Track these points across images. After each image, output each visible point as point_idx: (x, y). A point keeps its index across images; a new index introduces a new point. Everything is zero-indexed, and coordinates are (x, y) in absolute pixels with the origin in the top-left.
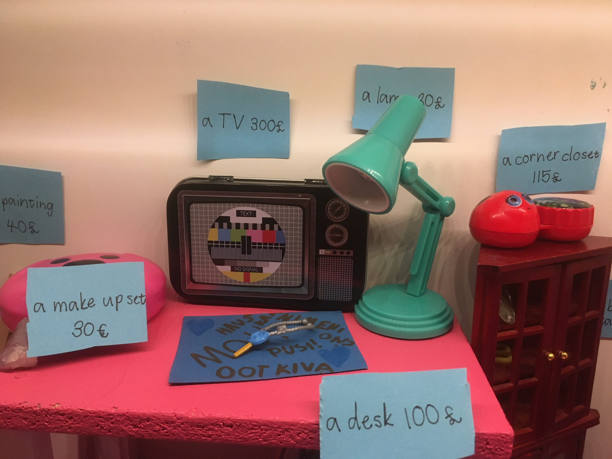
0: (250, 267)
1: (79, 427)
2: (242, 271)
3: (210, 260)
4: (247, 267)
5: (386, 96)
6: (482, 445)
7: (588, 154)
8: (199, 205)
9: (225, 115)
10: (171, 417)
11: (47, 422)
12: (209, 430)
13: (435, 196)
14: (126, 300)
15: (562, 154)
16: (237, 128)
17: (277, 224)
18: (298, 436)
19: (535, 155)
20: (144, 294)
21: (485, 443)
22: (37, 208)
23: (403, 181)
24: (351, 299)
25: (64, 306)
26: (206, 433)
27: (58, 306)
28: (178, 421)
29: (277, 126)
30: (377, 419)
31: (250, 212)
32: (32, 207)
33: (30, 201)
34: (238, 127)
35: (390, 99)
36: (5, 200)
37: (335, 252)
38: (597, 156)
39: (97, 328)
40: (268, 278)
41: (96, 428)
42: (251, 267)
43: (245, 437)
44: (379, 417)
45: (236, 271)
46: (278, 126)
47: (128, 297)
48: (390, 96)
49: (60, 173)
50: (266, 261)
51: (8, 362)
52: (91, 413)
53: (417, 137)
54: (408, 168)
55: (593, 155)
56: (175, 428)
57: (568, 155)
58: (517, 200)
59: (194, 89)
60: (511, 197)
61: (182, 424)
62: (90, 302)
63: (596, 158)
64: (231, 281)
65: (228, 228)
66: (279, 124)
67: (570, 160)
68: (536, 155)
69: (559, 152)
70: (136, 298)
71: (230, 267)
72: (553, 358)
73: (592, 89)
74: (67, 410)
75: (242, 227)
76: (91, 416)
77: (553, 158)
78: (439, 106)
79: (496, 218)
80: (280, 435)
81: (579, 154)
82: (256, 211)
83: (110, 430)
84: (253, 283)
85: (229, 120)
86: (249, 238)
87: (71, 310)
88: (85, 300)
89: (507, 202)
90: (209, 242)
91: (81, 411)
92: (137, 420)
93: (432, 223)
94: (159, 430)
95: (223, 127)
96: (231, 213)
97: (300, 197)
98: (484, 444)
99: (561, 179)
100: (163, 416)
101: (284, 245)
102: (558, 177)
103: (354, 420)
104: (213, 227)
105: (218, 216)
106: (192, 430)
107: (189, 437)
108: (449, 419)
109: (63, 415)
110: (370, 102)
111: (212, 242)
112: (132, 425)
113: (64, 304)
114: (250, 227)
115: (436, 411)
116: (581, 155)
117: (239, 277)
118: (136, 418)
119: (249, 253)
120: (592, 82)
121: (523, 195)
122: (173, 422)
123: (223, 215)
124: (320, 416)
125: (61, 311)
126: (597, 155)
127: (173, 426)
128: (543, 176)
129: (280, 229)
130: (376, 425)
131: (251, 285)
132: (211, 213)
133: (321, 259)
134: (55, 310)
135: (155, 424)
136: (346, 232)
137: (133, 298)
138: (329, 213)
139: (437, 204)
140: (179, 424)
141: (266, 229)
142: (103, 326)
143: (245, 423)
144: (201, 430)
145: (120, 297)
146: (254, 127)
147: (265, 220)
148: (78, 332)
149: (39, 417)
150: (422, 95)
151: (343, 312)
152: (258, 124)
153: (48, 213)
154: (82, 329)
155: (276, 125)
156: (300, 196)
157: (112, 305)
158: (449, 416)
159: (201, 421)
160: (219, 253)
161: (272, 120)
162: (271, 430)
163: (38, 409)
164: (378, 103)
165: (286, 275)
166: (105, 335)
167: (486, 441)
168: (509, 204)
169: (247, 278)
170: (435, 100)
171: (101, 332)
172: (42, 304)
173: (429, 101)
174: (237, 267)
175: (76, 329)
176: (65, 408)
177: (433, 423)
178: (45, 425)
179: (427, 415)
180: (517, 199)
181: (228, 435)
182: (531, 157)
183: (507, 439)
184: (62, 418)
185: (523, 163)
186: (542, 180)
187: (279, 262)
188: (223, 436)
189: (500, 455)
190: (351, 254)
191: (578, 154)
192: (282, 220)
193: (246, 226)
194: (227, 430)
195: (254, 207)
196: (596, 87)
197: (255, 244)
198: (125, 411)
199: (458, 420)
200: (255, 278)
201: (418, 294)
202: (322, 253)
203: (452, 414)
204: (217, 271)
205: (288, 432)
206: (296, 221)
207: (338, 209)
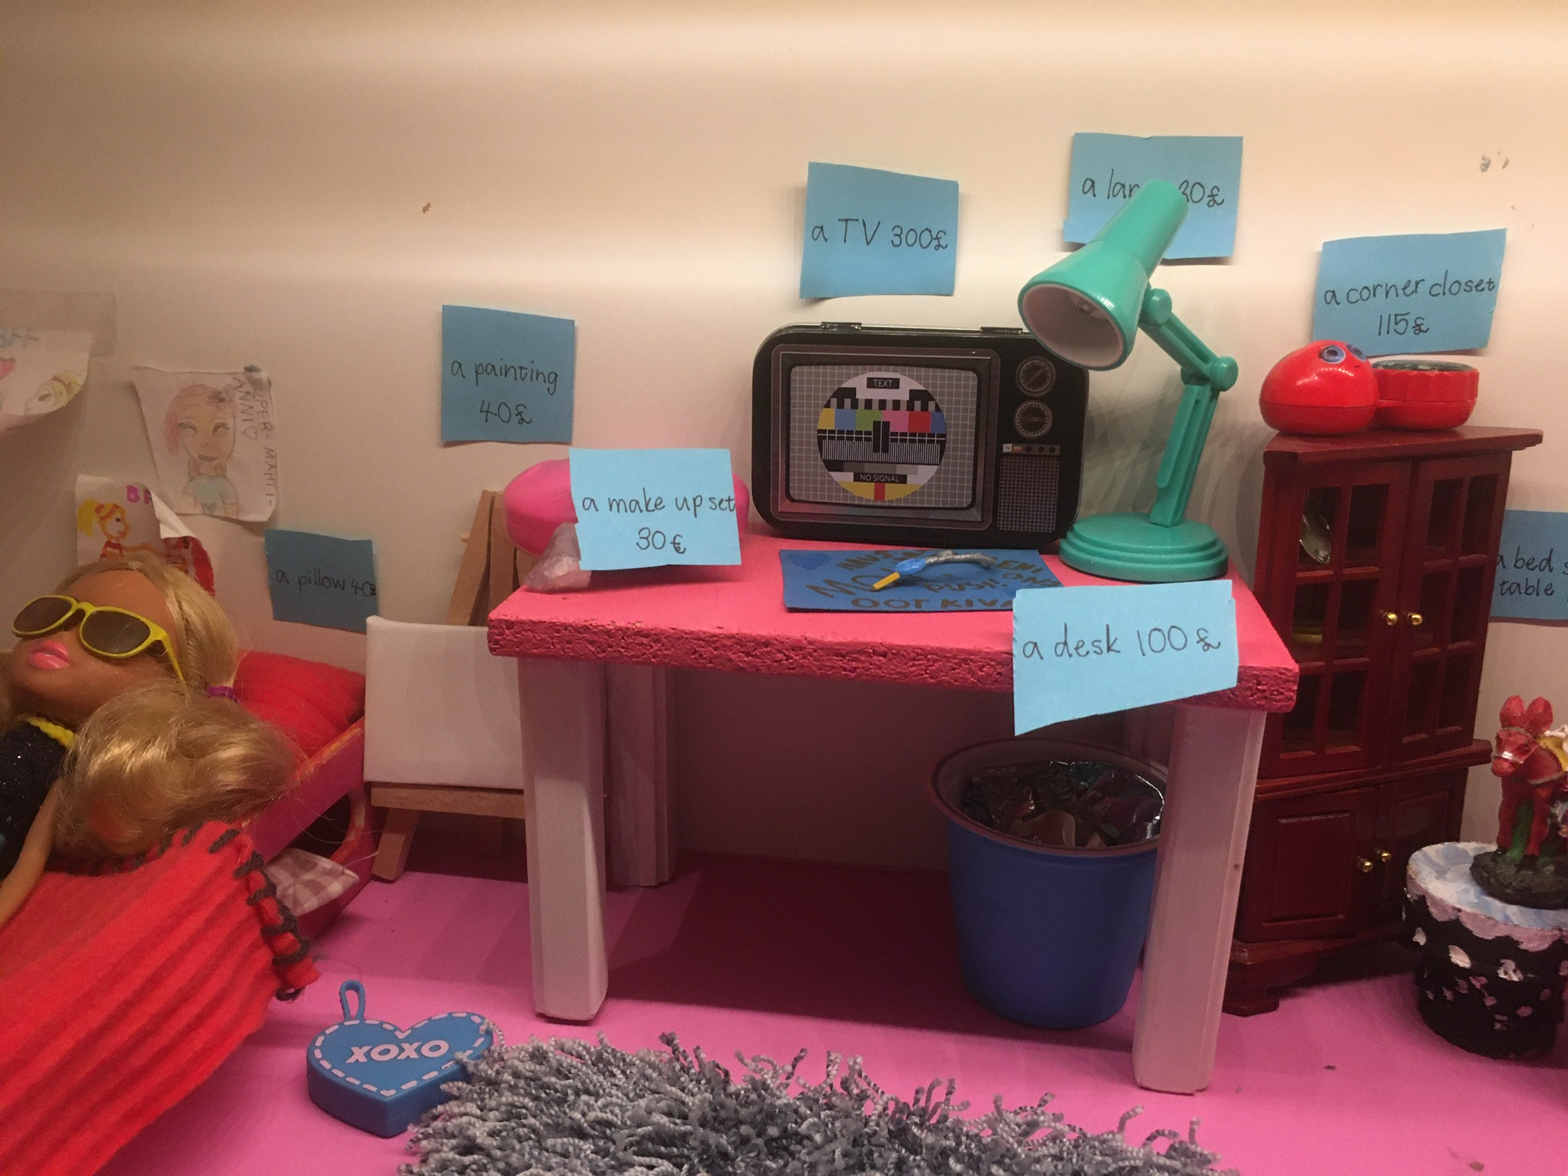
0: (885, 475)
1: (668, 655)
2: (872, 481)
3: (820, 463)
4: (880, 475)
5: (1123, 186)
6: (1251, 685)
7: (1475, 284)
8: (805, 369)
9: (849, 222)
10: (800, 641)
11: (623, 648)
12: (853, 661)
13: (1204, 355)
14: (706, 503)
15: (1428, 284)
16: (868, 243)
17: (933, 400)
18: (981, 671)
19: (1381, 286)
20: (732, 497)
21: (1255, 681)
22: (532, 380)
23: (1147, 321)
24: (1054, 528)
25: (622, 504)
26: (848, 664)
27: (614, 504)
28: (810, 647)
29: (935, 239)
30: (1096, 644)
31: (891, 381)
32: (523, 380)
33: (521, 368)
34: (869, 240)
35: (1128, 190)
36: (481, 367)
37: (1029, 449)
38: (1491, 287)
39: (670, 539)
40: (914, 494)
41: (692, 657)
42: (888, 475)
43: (904, 671)
44: (1100, 641)
45: (863, 481)
46: (937, 239)
47: (710, 499)
48: (1130, 186)
49: (572, 322)
50: (913, 464)
51: (553, 576)
52: (686, 633)
53: (1168, 255)
54: (1155, 298)
55: (1484, 285)
56: (804, 658)
57: (1440, 286)
58: (1339, 352)
59: (803, 178)
60: (1327, 348)
61: (815, 651)
62: (658, 503)
63: (1490, 290)
64: (853, 498)
65: (852, 408)
66: (939, 236)
67: (1444, 294)
68: (1384, 287)
69: (1423, 280)
70: (721, 502)
71: (852, 474)
72: (1396, 621)
73: (1483, 170)
74: (652, 629)
75: (875, 405)
76: (687, 639)
77: (1413, 292)
78: (1215, 201)
79: (1304, 384)
80: (954, 669)
81: (1460, 284)
82: (898, 379)
83: (711, 659)
84: (889, 501)
85: (856, 229)
86: (887, 424)
87: (632, 512)
88: (650, 499)
89: (1321, 356)
90: (820, 431)
91: (672, 631)
92: (750, 644)
93: (1197, 402)
94: (781, 660)
95: (845, 241)
96: (858, 382)
97: (974, 355)
98: (1253, 683)
99: (1428, 329)
100: (788, 639)
101: (944, 436)
102: (1422, 324)
103: (1062, 646)
104: (828, 405)
105: (836, 387)
106: (829, 660)
107: (823, 671)
108: (1202, 643)
109: (646, 636)
110: (1095, 196)
111: (824, 431)
112: (743, 652)
113: (621, 502)
114: (889, 406)
115: (1184, 634)
116: (1463, 286)
117: (866, 491)
118: (750, 642)
119: (886, 450)
120: (1484, 158)
121: (1349, 347)
122: (802, 648)
123: (844, 385)
124: (1014, 639)
125: (618, 511)
126: (1492, 285)
127: (803, 654)
128: (1396, 324)
129: (937, 408)
130: (1095, 652)
131: (887, 505)
132: (824, 382)
133: (1005, 460)
134: (611, 509)
135: (776, 652)
136: (1048, 413)
137: (717, 502)
138: (1022, 381)
139: (1205, 368)
140: (811, 651)
141: (915, 409)
142: (677, 537)
143: (905, 651)
144: (841, 660)
145: (699, 499)
146: (897, 242)
147: (914, 394)
148: (644, 543)
149: (614, 640)
150: (1185, 184)
151: (1041, 553)
152: (903, 236)
153: (549, 389)
154: (650, 538)
155: (934, 237)
156: (974, 353)
157: (689, 509)
158: (1202, 640)
159: (843, 647)
160: (836, 450)
161: (927, 229)
162: (941, 661)
163: (611, 627)
164: (1108, 197)
165: (946, 487)
166: (682, 550)
167: (1256, 679)
168: (1325, 360)
169: (880, 494)
170: (1208, 192)
171: (676, 546)
172: (592, 500)
173: (1197, 193)
174: (863, 474)
175: (641, 538)
176: (650, 627)
177: (1178, 649)
178: (621, 652)
179: (1169, 640)
180: (1337, 350)
181: (880, 668)
182: (1375, 289)
183: (1287, 676)
184: (645, 641)
185: (1360, 300)
186: (1395, 330)
187: (935, 465)
188: (873, 670)
189: (1276, 701)
190: (1057, 453)
191: (1457, 284)
192: (942, 394)
193: (882, 404)
194: (879, 660)
195: (895, 371)
196: (1490, 166)
197: (895, 434)
198: (734, 631)
199: (1216, 645)
200: (894, 493)
201: (1169, 521)
202: (1007, 451)
203: (1206, 638)
204: (832, 481)
205: (966, 664)
206: (966, 395)
207: (1038, 374)
